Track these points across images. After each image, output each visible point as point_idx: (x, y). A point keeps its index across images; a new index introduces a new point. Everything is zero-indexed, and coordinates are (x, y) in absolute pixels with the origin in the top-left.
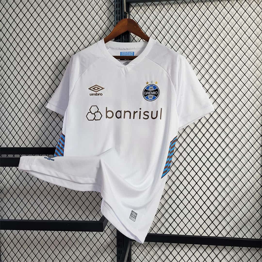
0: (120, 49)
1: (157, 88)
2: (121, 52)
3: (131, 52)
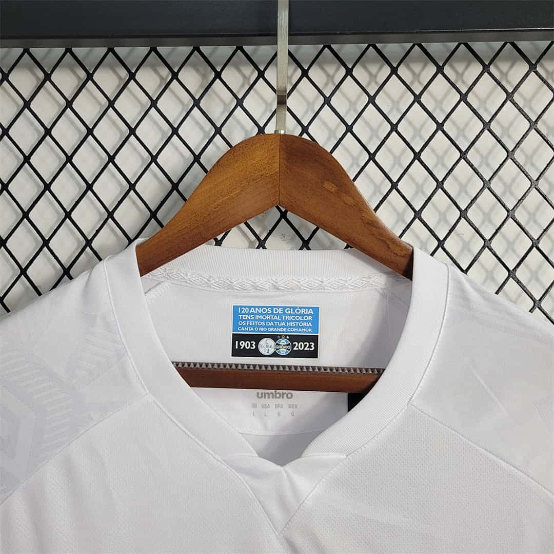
0: (230, 287)
2: (235, 307)
3: (301, 308)
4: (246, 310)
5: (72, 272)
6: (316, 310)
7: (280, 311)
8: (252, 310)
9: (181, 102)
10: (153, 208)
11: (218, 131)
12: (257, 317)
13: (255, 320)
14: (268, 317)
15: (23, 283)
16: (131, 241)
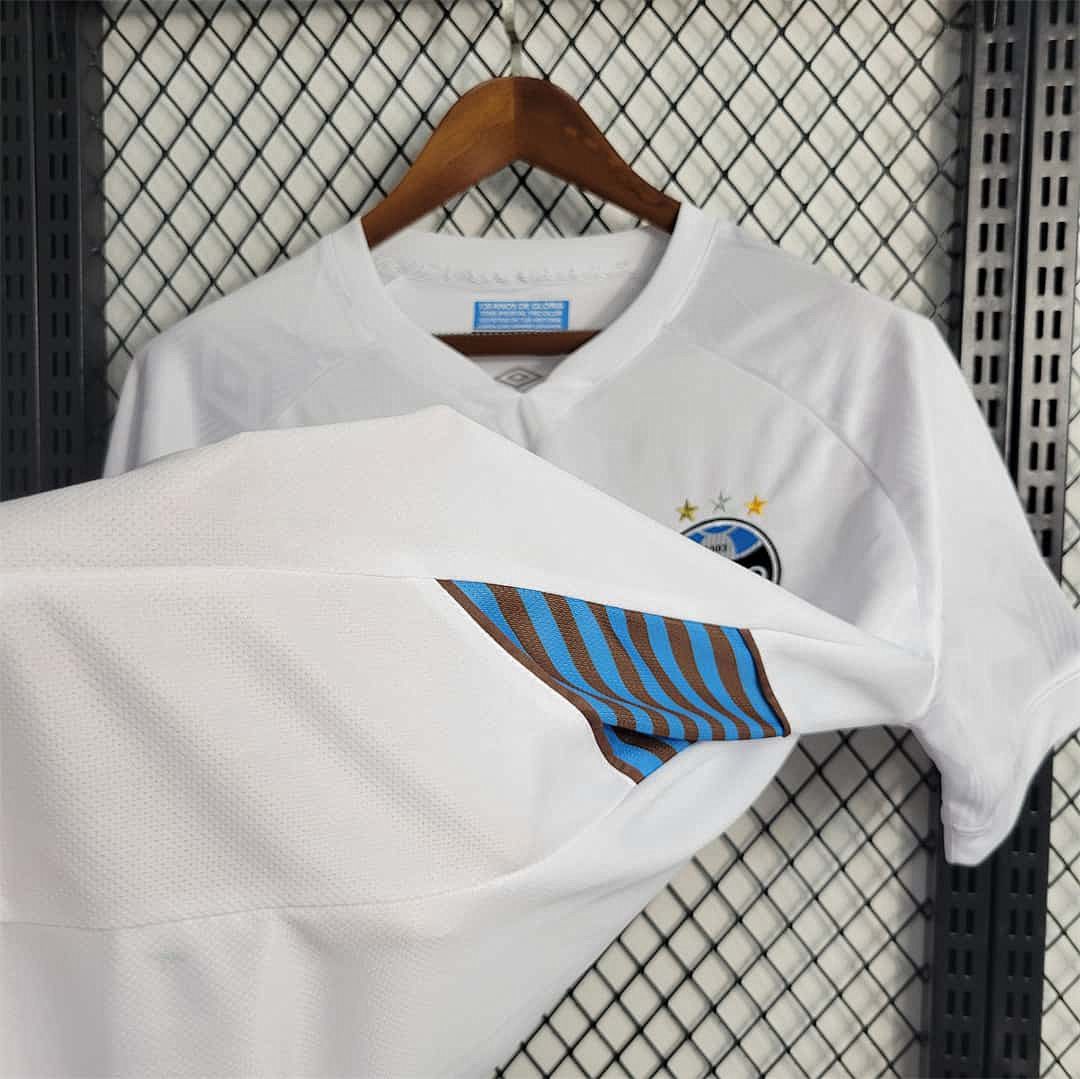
0: (471, 279)
1: (759, 544)
2: (477, 304)
3: (549, 302)
4: (488, 306)
5: (289, 250)
6: (566, 304)
7: (526, 306)
8: (496, 306)
9: (408, 49)
10: (376, 174)
11: (448, 82)
12: (501, 313)
13: (497, 317)
14: (513, 313)
15: (236, 266)
16: (352, 214)
